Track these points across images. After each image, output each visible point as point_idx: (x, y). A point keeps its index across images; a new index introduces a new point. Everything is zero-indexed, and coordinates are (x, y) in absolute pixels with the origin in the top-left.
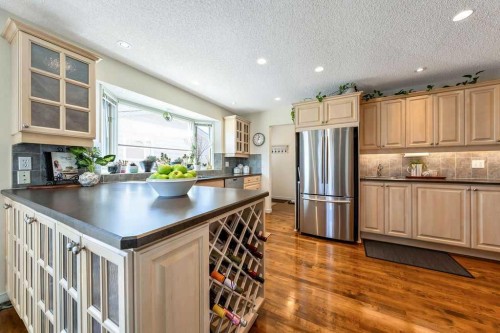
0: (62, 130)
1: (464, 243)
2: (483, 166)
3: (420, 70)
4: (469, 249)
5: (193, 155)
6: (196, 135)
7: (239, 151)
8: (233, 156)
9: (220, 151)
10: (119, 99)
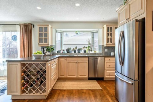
0: (43, 43)
5: (89, 47)
6: (93, 37)
7: (110, 43)
8: (105, 46)
9: (101, 44)
10: (64, 31)
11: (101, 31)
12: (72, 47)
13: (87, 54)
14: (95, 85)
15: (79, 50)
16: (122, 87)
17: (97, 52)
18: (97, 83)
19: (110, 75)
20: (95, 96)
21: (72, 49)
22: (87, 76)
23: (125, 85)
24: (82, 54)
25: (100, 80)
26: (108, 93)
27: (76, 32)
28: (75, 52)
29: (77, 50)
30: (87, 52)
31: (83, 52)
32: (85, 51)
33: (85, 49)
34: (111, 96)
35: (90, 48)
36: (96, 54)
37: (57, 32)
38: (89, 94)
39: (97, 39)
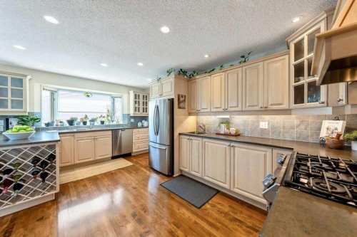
0: (9, 109)
1: (226, 186)
2: (267, 127)
3: (207, 56)
4: (229, 190)
5: (108, 116)
6: (113, 103)
7: (137, 112)
8: (132, 115)
9: (126, 113)
10: (58, 89)
11: (125, 96)
12: (79, 117)
13: (107, 126)
14: (123, 163)
15: (93, 120)
16: (155, 155)
17: (121, 123)
18: (124, 160)
19: (139, 148)
20: (130, 172)
21: (79, 120)
22: (110, 155)
23: (158, 151)
24: (98, 126)
25: (127, 156)
26: (142, 166)
27: (87, 93)
28: (85, 123)
29: (88, 121)
30: (106, 123)
31: (100, 123)
32: (102, 123)
33: (103, 120)
34: (145, 168)
35: (109, 118)
36: (119, 125)
37: (44, 89)
38: (120, 172)
39: (120, 107)
